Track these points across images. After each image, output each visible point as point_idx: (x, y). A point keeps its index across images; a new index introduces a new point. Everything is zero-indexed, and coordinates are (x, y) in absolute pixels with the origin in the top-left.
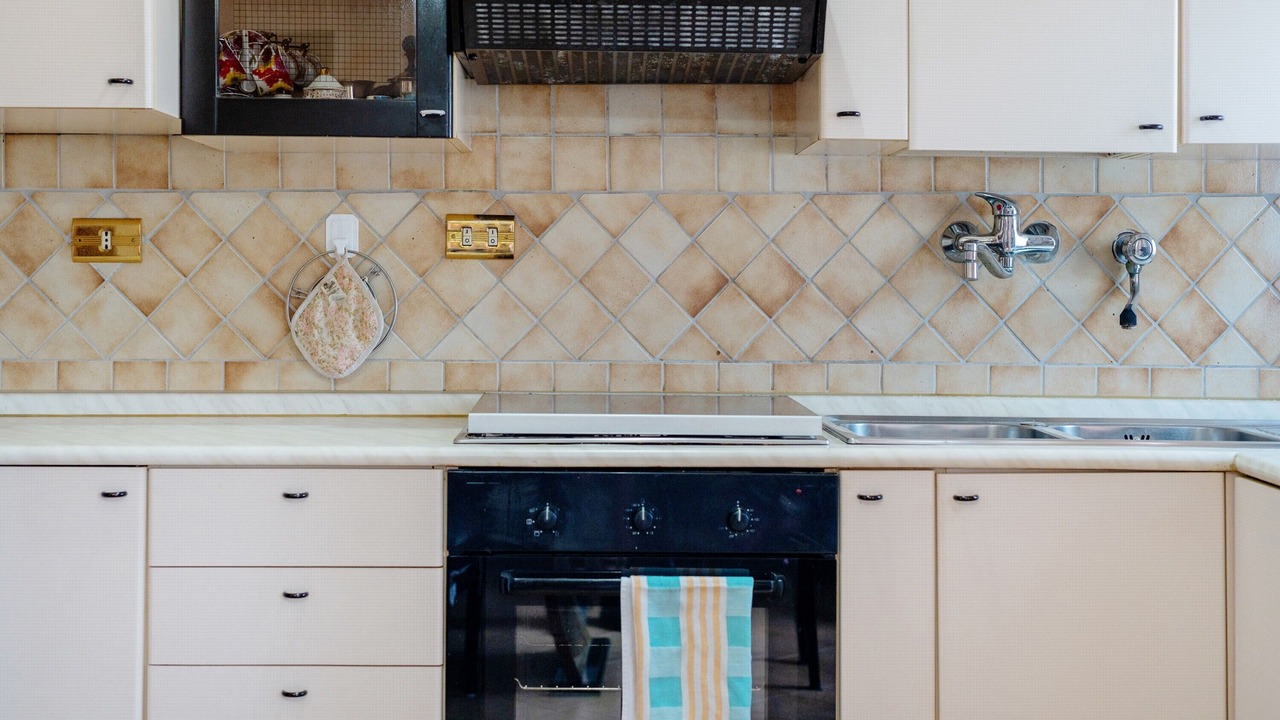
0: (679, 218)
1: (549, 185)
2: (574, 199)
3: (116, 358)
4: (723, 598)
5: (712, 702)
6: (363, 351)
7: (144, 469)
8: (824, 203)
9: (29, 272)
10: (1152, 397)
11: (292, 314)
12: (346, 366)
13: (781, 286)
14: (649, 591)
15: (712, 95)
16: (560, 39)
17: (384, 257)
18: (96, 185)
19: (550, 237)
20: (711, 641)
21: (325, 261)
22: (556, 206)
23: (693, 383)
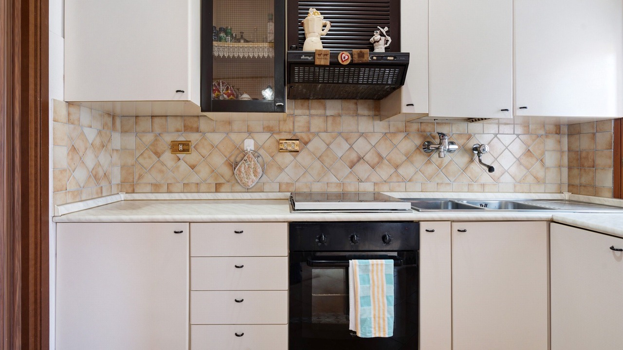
0: (346, 140)
1: (309, 130)
2: (316, 134)
3: (184, 182)
4: (384, 267)
5: (381, 305)
6: (256, 180)
7: (188, 223)
8: (388, 135)
9: (159, 157)
10: (484, 192)
11: (235, 169)
12: (251, 184)
13: (376, 160)
14: (359, 265)
15: (356, 104)
16: (321, 80)
17: (261, 152)
18: (178, 131)
19: (309, 146)
20: (380, 282)
21: (244, 153)
22: (311, 136)
23: (351, 188)
